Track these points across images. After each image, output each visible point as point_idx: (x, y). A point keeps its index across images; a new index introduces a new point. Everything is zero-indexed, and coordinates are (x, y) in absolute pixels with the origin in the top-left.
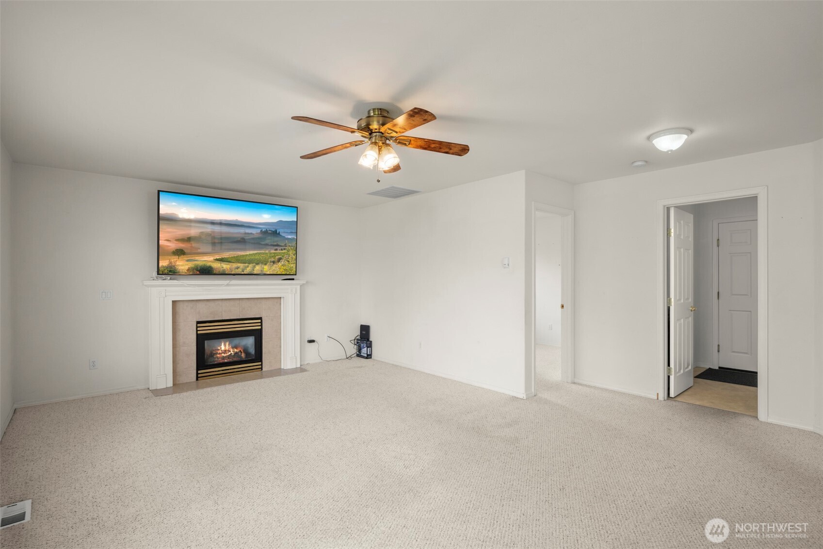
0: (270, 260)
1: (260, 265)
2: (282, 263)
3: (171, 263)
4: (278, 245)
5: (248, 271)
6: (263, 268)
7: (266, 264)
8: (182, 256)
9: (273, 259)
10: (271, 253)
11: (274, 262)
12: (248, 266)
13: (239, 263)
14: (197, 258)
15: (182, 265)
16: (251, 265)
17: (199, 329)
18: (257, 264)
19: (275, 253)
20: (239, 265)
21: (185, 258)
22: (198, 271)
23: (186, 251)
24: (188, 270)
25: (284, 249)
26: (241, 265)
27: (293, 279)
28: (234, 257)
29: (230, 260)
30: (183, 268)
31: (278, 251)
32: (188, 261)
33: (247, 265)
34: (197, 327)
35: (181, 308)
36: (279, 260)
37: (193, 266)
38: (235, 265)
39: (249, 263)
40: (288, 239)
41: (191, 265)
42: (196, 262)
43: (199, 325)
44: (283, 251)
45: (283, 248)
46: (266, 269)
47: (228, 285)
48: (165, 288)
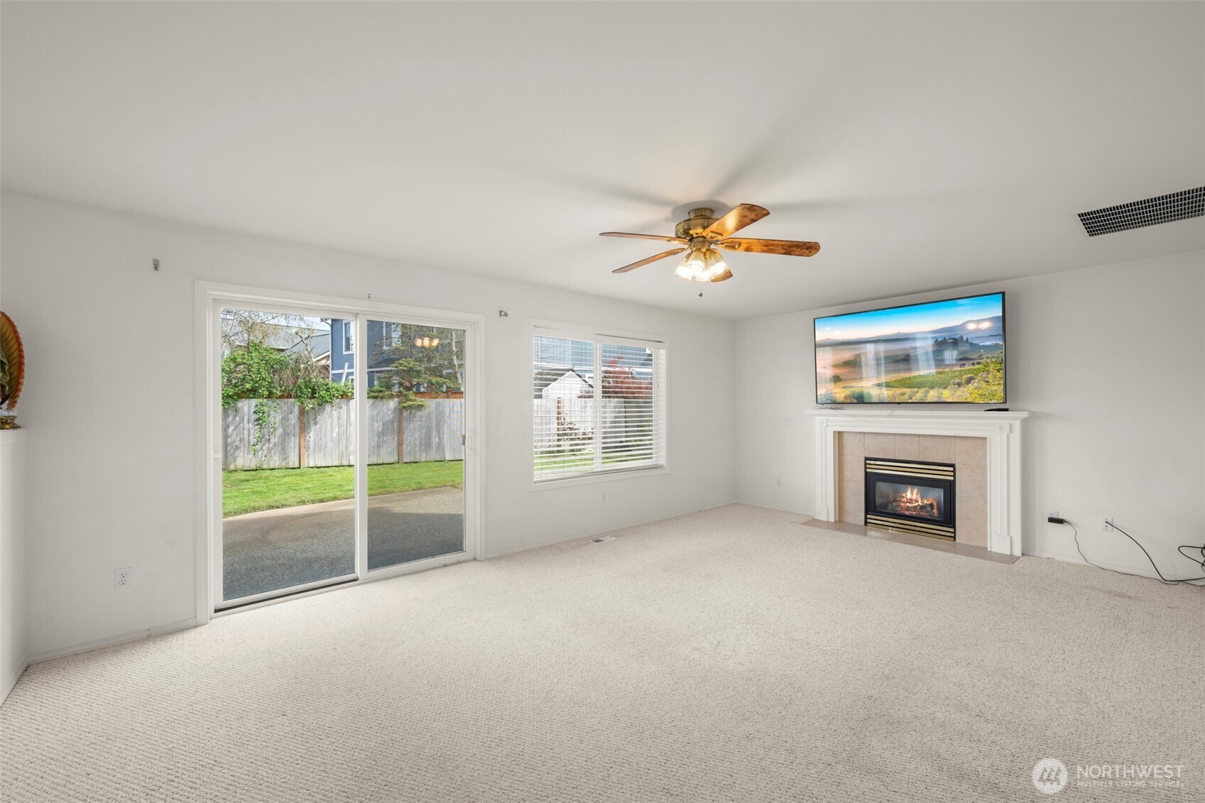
0: (952, 381)
1: (936, 389)
2: (975, 385)
3: (828, 390)
4: (967, 359)
5: (917, 397)
6: (942, 393)
7: (945, 388)
8: (839, 383)
9: (957, 380)
10: (954, 372)
11: (959, 385)
12: (917, 392)
13: (904, 387)
14: (853, 384)
15: (839, 393)
16: (922, 390)
17: (868, 466)
18: (932, 388)
19: (960, 371)
20: (904, 390)
21: (841, 384)
22: (855, 398)
23: (842, 377)
24: (845, 398)
25: (978, 363)
26: (908, 391)
27: (1007, 410)
28: (897, 380)
29: (892, 384)
30: (839, 395)
31: (967, 367)
32: (844, 387)
33: (915, 389)
34: (866, 464)
35: (846, 438)
36: (969, 381)
37: (850, 393)
38: (899, 391)
39: (919, 388)
40: (984, 347)
41: (848, 392)
42: (853, 389)
43: (868, 462)
44: (977, 366)
45: (975, 362)
46: (947, 395)
47: (889, 416)
48: (825, 418)
